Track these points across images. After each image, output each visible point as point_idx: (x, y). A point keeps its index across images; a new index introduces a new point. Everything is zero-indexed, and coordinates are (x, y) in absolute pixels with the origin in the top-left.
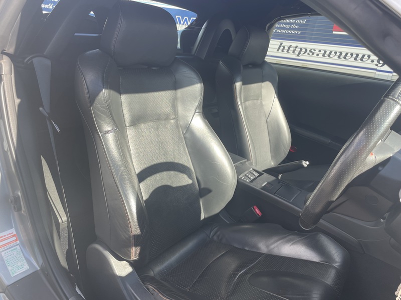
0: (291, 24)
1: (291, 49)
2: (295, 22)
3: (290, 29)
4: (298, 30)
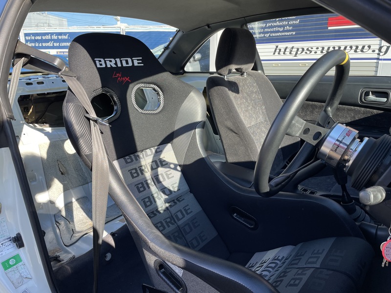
0: (284, 26)
2: (288, 23)
3: (283, 31)
4: (292, 32)
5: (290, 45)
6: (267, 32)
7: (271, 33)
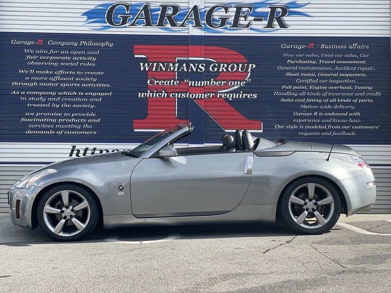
0: (82, 124)
1: (88, 152)
2: (87, 121)
3: (81, 129)
4: (92, 131)
5: (91, 146)
6: (60, 129)
7: (65, 131)
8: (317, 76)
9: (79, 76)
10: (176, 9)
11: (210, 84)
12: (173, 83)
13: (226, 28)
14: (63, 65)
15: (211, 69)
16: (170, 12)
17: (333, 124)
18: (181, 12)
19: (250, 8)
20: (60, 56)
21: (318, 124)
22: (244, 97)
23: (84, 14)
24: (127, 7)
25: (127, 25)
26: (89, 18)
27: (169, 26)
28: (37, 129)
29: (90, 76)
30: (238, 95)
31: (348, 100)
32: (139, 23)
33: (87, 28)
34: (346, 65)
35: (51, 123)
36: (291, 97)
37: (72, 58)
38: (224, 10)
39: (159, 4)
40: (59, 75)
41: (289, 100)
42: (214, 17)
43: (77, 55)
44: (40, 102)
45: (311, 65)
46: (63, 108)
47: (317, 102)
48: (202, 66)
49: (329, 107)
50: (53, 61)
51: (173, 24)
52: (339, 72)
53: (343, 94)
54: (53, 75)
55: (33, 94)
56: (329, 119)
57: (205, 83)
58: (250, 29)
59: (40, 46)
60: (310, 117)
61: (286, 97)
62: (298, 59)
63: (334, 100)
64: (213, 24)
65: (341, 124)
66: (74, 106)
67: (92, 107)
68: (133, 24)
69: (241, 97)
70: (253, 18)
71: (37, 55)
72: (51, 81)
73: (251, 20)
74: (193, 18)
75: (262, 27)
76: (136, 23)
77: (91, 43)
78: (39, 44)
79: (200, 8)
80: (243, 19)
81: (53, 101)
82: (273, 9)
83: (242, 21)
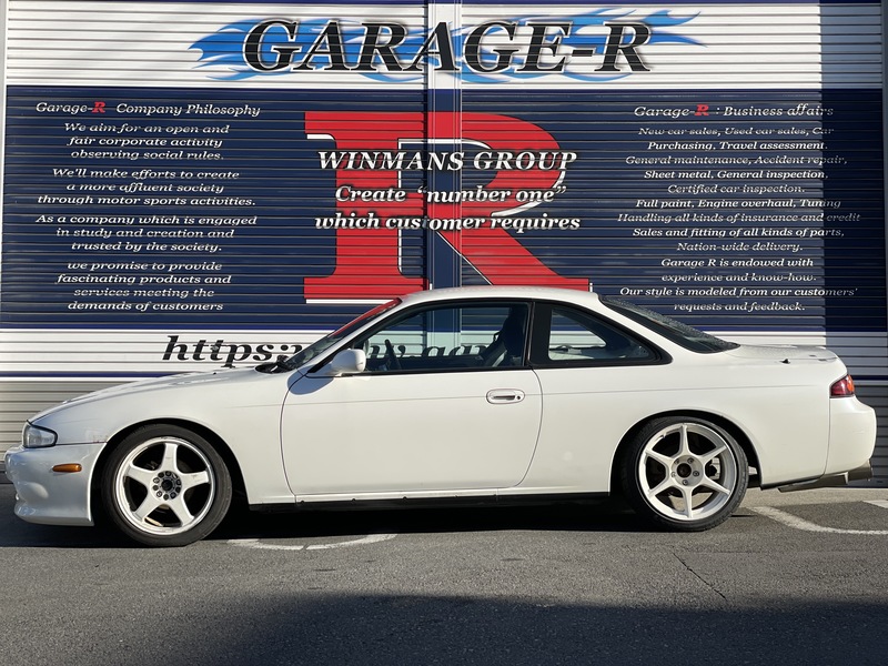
0: (191, 288)
1: (204, 349)
2: (202, 282)
3: (190, 300)
4: (214, 303)
5: (211, 336)
6: (143, 300)
7: (154, 303)
8: (716, 178)
9: (186, 182)
10: (398, 31)
11: (474, 197)
12: (393, 196)
13: (510, 73)
14: (150, 159)
15: (476, 164)
16: (385, 38)
17: (750, 285)
18: (410, 37)
19: (566, 28)
20: (142, 137)
21: (716, 285)
22: (551, 225)
23: (197, 44)
24: (291, 28)
25: (291, 67)
26: (207, 53)
27: (383, 68)
28: (93, 299)
29: (208, 182)
30: (537, 221)
31: (787, 232)
32: (318, 64)
33: (202, 76)
34: (781, 153)
35: (122, 286)
36: (655, 226)
37: (169, 142)
38: (505, 31)
39: (362, 20)
40: (140, 181)
41: (651, 233)
42: (486, 48)
43: (181, 136)
44: (100, 240)
45: (702, 154)
46: (150, 252)
47: (715, 236)
48: (458, 157)
49: (742, 247)
50: (129, 148)
51: (392, 65)
52: (766, 168)
53: (775, 219)
54: (128, 181)
55: (84, 223)
56: (743, 275)
57: (465, 196)
58: (566, 73)
59: (99, 114)
60: (700, 271)
61: (644, 226)
62: (672, 139)
63: (754, 232)
64: (483, 63)
65: (770, 286)
66: (174, 247)
67: (214, 249)
68: (303, 67)
69: (543, 225)
70: (570, 49)
71: (92, 135)
72: (123, 194)
73: (567, 54)
74: (438, 50)
75: (591, 69)
76: (311, 63)
77: (210, 110)
78: (96, 110)
79: (453, 28)
80: (550, 51)
81: (129, 239)
82: (617, 30)
83: (547, 57)
